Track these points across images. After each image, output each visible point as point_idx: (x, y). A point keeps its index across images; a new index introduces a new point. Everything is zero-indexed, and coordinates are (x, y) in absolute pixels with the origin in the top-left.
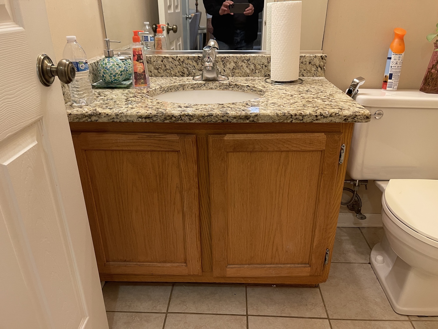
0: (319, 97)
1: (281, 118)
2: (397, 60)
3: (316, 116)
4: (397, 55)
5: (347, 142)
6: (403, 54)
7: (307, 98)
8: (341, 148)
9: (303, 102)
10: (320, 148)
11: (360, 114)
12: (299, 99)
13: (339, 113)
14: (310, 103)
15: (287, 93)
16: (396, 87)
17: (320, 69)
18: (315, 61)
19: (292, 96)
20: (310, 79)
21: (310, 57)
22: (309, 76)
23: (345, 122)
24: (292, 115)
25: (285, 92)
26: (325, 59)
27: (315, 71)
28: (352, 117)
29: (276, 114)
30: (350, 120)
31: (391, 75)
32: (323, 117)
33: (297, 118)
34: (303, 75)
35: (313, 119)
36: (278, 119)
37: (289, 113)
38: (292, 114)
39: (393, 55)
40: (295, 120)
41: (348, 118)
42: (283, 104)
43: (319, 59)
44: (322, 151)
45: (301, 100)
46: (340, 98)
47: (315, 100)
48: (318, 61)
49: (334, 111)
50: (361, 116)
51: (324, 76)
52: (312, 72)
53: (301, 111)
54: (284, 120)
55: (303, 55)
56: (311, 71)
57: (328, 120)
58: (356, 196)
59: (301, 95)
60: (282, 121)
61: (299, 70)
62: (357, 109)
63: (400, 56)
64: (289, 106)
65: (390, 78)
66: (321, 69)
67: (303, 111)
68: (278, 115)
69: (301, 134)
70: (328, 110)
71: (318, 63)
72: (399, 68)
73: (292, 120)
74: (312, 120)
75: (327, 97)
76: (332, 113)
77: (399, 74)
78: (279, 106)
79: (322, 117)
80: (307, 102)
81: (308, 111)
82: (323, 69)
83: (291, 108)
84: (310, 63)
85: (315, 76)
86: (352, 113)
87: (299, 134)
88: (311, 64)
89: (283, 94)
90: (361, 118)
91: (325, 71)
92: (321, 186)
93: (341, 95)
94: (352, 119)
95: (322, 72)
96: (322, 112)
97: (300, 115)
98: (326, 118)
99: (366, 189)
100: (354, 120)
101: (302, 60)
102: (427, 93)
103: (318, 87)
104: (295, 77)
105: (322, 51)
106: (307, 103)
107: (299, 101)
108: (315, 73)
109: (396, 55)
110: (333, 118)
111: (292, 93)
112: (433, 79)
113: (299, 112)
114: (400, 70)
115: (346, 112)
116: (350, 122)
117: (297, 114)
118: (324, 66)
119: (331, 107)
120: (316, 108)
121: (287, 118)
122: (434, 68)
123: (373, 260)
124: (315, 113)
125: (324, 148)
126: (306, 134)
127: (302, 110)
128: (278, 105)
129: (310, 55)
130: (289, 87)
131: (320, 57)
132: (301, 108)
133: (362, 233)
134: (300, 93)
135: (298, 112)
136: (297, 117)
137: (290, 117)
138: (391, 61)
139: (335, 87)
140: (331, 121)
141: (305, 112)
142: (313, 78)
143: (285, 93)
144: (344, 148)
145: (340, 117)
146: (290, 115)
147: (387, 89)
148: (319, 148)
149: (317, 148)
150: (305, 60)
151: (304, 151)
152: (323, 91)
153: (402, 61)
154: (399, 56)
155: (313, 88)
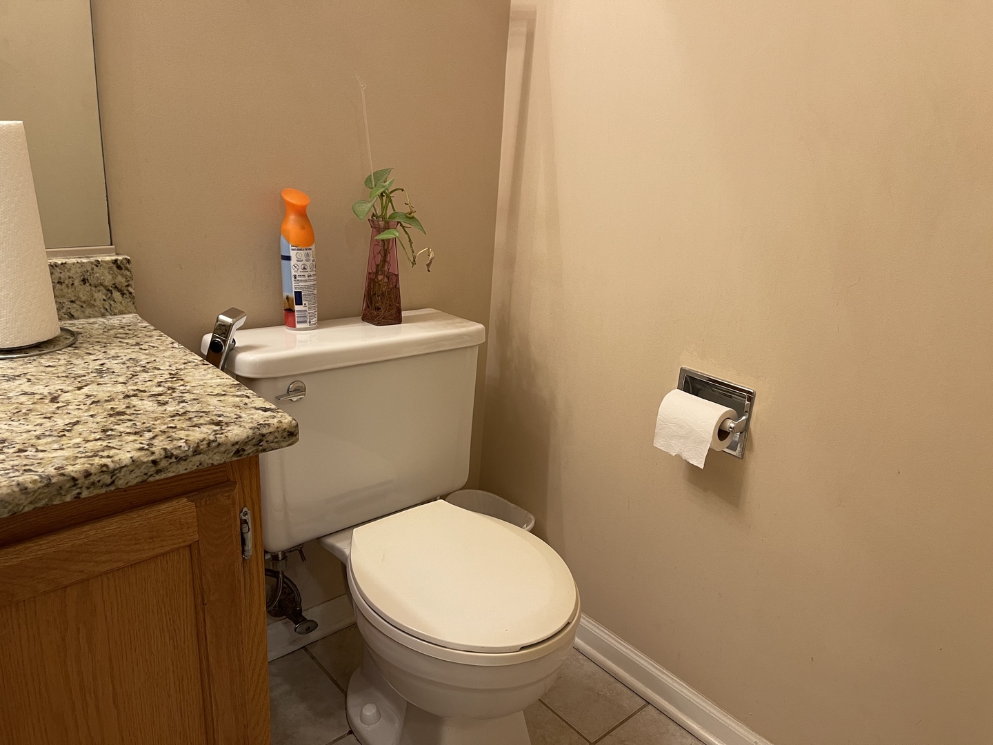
0: (144, 391)
1: (40, 494)
2: (304, 262)
3: (154, 462)
4: (301, 250)
5: (252, 500)
6: (313, 247)
7: (106, 401)
8: (241, 519)
9: (98, 419)
10: (184, 541)
11: (271, 429)
12: (81, 407)
13: (218, 440)
14: (122, 417)
15: (35, 389)
16: (315, 320)
17: (119, 293)
18: (98, 275)
19: (54, 399)
20: (96, 326)
21: (82, 264)
22: (89, 317)
23: (239, 458)
24: (74, 479)
25: (27, 387)
26: (127, 269)
27: (104, 300)
28: (254, 440)
29: (16, 489)
30: (249, 449)
31: (298, 295)
32: (173, 460)
33: (93, 483)
34: (73, 316)
35: (146, 474)
36: (29, 500)
37: (63, 475)
38: (73, 474)
39: (293, 250)
40: (88, 488)
41: (244, 447)
42: (34, 441)
43: (110, 268)
44: (190, 546)
45: (88, 410)
46: (201, 383)
47: (134, 403)
48: (107, 274)
49: (201, 436)
50: (276, 434)
51: (135, 310)
52: (95, 304)
53: (102, 457)
54: (51, 500)
55: (60, 262)
56: (92, 302)
57: (190, 466)
58: (284, 582)
59: (86, 390)
60: (43, 502)
61: (56, 302)
62: (260, 416)
63: (309, 251)
64: (56, 446)
65: (299, 302)
66: (123, 294)
67: (108, 457)
68: (26, 488)
69: (118, 519)
70: (182, 434)
71: (108, 279)
72: (312, 278)
73: (78, 491)
74: (146, 477)
75: (166, 385)
76: (198, 443)
77: (315, 292)
78: (20, 451)
79: (170, 461)
80: (111, 415)
81: (126, 452)
82: (128, 294)
83: (65, 453)
84: (84, 281)
85: (107, 313)
86: (250, 432)
87: (110, 521)
88: (87, 284)
89: (23, 399)
90: (277, 440)
91: (133, 298)
92: (208, 637)
93: (204, 372)
94: (254, 445)
95: (126, 301)
96: (168, 447)
97: (102, 472)
98: (186, 460)
99: (303, 558)
100: (261, 448)
101: (57, 275)
102: (378, 324)
103: (130, 351)
104: (48, 327)
105: (113, 247)
106: (112, 419)
107: (85, 416)
108: (107, 307)
109: (298, 250)
110: (205, 456)
111: (51, 387)
112: (383, 294)
113: (97, 461)
114: (315, 283)
115: (235, 432)
116: (251, 454)
117: (93, 471)
118: (128, 286)
119: (188, 423)
120: (148, 435)
121: (62, 492)
122: (380, 273)
123: (357, 721)
124: (149, 454)
125: (196, 537)
126: (133, 515)
127: (105, 454)
128: (18, 446)
129: (79, 261)
130: (35, 363)
131: (111, 265)
132: (99, 443)
133: (313, 658)
134: (79, 385)
135: (92, 464)
136: (93, 478)
137: (68, 485)
138: (292, 264)
139: (176, 345)
140: (200, 464)
141: (116, 458)
142: (102, 320)
143: (29, 390)
144: (248, 518)
145: (222, 449)
146: (68, 480)
147: (298, 326)
148: (180, 540)
149: (175, 544)
150: (68, 274)
151: (135, 564)
152: (148, 366)
153: (314, 263)
154: (306, 251)
155: (114, 357)
